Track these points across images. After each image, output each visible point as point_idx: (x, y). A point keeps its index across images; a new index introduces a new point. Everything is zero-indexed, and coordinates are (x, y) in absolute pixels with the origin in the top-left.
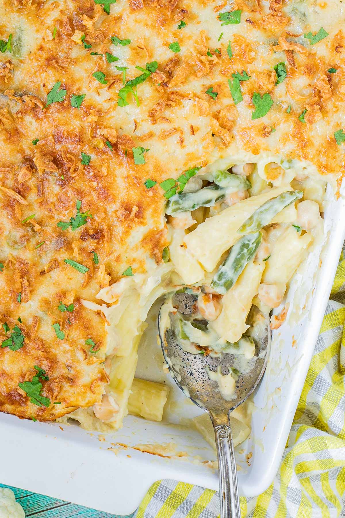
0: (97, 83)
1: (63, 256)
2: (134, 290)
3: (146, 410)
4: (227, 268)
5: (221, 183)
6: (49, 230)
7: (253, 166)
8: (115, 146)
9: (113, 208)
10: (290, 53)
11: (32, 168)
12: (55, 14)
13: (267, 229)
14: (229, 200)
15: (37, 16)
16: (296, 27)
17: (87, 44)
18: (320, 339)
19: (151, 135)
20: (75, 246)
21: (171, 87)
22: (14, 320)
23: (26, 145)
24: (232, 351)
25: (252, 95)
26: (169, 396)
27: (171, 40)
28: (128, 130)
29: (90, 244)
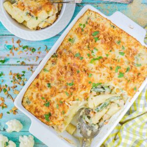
0: (87, 56)
1: (65, 90)
2: (77, 104)
3: (70, 131)
4: (99, 108)
5: (106, 89)
6: (64, 83)
7: (114, 88)
8: (86, 71)
9: (80, 84)
10: (132, 66)
11: (66, 69)
12: (84, 38)
13: (111, 102)
14: (106, 93)
15: (80, 36)
16: (135, 61)
17: (88, 47)
18: (113, 131)
19: (94, 72)
20: (68, 89)
21: (103, 63)
22: (49, 100)
23: (67, 63)
24: (93, 126)
25: (120, 72)
26: (76, 130)
27: (107, 53)
28: (90, 69)
29: (72, 90)
